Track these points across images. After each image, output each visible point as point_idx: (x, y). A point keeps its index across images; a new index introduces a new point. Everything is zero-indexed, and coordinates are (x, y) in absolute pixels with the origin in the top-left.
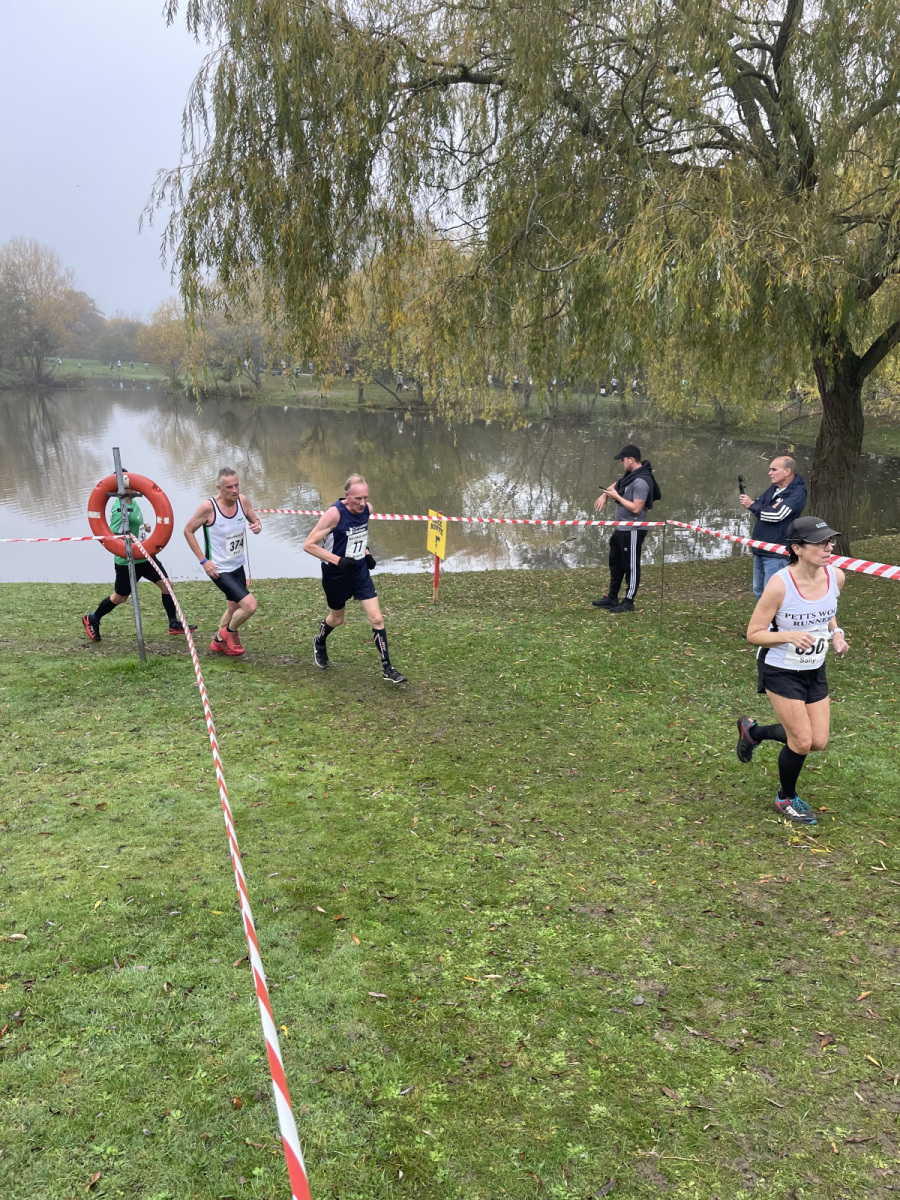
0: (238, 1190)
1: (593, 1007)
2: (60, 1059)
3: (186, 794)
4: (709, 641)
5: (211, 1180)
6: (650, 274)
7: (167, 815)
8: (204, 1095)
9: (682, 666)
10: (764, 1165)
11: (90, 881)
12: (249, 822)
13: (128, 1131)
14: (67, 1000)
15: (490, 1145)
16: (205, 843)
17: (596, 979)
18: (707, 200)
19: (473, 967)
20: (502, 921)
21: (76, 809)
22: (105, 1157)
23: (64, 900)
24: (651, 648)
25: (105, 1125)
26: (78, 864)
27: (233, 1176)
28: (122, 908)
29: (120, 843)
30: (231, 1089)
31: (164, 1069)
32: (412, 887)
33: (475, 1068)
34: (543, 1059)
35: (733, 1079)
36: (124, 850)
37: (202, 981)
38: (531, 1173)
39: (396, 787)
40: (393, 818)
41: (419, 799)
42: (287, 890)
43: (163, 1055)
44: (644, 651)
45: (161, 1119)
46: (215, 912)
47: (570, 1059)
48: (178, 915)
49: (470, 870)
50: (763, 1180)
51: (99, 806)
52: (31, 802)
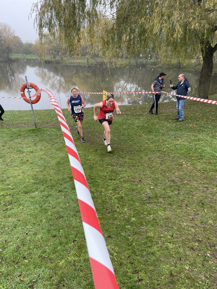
0: (57, 234)
1: (134, 200)
2: (20, 210)
3: (46, 158)
4: (170, 121)
5: (51, 232)
6: (157, 26)
7: (42, 162)
8: (50, 217)
9: (163, 127)
10: (167, 230)
11: (26, 176)
12: (61, 163)
13: (34, 224)
14: (21, 199)
15: (110, 226)
16: (51, 168)
17: (135, 194)
18: (172, 6)
19: (109, 192)
20: (116, 183)
21: (22, 161)
22: (29, 229)
23: (20, 180)
24: (156, 123)
25: (29, 223)
26: (23, 172)
27: (56, 232)
28: (33, 181)
29: (32, 168)
30: (56, 216)
31: (42, 212)
32: (96, 176)
33: (108, 211)
34: (122, 210)
35: (163, 214)
36: (33, 169)
37: (50, 195)
38: (118, 231)
39: (94, 156)
40: (93, 162)
41: (99, 158)
42: (69, 177)
43: (41, 209)
44: (155, 124)
45: (41, 221)
46: (53, 182)
47: (128, 210)
48: (45, 182)
49: (110, 173)
50: (167, 232)
51: (27, 160)
52: (12, 160)
